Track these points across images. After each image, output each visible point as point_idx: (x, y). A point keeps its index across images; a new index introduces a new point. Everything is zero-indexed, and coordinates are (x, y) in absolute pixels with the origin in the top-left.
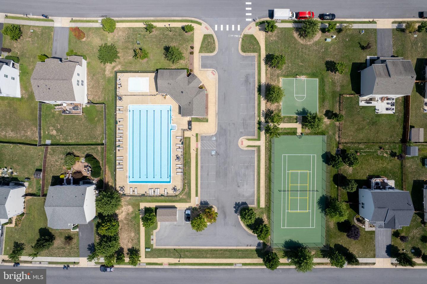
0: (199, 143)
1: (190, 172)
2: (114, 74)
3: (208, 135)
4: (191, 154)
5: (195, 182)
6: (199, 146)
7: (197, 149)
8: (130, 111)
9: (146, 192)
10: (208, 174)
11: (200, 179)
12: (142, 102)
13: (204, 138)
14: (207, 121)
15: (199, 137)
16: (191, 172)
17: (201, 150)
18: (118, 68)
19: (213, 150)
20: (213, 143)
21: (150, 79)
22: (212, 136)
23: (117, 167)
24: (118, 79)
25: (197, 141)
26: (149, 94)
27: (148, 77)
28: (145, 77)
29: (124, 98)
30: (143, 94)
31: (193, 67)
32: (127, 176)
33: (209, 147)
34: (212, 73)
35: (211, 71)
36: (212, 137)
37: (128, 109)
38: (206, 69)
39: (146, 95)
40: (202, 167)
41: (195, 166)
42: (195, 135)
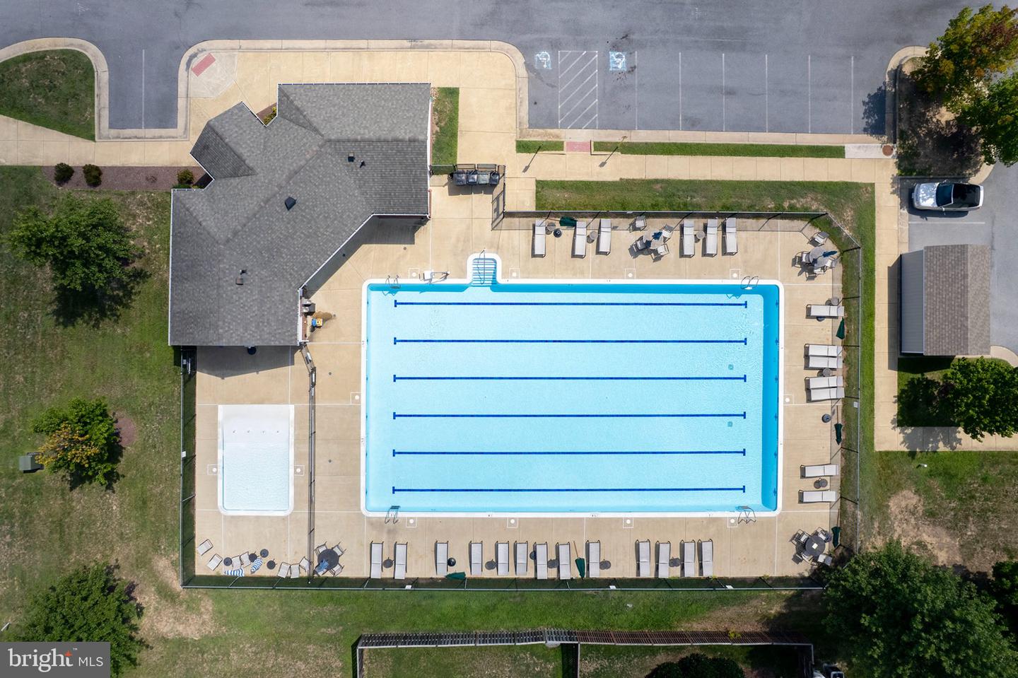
0: (568, 135)
1: (718, 182)
2: (199, 593)
3: (525, 89)
4: (625, 177)
5: (771, 159)
6: (585, 135)
7: (600, 147)
8: (395, 508)
9: (825, 419)
10: (730, 93)
11: (751, 134)
12: (350, 440)
13: (541, 114)
14: (451, 94)
15: (536, 136)
16: (719, 178)
17: (602, 127)
18: (167, 569)
19: (605, 64)
20: (566, 63)
21: (229, 401)
22: (529, 67)
23: (691, 571)
24: (225, 571)
25: (557, 146)
26: (306, 404)
27: (216, 409)
28: (214, 425)
29: (324, 539)
30: (307, 433)
31: (168, 169)
32: (739, 521)
33: (592, 83)
34: (198, 70)
35: (193, 75)
36: (536, 67)
37: (384, 515)
38: (181, 103)
39: (312, 420)
40: (692, 124)
41: (688, 158)
42: (526, 157)
